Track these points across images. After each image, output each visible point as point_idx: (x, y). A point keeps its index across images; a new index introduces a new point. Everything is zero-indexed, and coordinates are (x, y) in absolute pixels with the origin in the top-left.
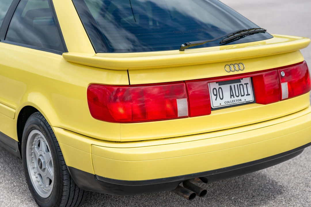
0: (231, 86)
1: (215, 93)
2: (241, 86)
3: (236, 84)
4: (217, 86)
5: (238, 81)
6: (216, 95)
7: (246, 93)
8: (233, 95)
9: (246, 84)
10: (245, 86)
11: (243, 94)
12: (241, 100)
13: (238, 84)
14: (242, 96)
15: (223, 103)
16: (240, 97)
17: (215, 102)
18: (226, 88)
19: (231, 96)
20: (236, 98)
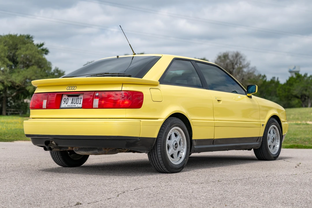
0: (73, 99)
1: (65, 101)
2: (78, 99)
3: (76, 98)
4: (66, 97)
5: (78, 96)
6: (65, 102)
7: (79, 103)
8: (73, 103)
9: (81, 98)
10: (80, 99)
11: (77, 103)
12: (75, 106)
13: (77, 98)
14: (77, 104)
15: (66, 106)
16: (76, 104)
17: (63, 105)
18: (70, 99)
19: (72, 103)
20: (73, 104)
